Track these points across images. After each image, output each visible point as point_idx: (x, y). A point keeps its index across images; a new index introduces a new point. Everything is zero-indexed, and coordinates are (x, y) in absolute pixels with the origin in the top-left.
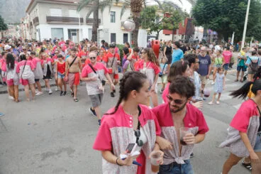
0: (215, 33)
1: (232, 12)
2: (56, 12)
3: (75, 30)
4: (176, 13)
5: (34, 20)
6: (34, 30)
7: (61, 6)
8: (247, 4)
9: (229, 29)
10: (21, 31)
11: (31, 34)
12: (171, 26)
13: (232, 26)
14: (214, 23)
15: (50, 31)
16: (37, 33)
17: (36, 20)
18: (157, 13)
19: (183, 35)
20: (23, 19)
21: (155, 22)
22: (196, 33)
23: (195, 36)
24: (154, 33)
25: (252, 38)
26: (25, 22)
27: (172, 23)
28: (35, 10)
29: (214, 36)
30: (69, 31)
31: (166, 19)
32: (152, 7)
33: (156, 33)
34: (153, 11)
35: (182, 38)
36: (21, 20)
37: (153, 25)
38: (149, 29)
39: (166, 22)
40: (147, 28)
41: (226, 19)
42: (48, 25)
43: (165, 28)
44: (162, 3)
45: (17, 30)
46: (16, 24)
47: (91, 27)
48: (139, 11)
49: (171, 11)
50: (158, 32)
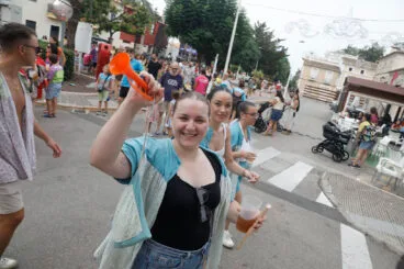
0: (195, 51)
1: (217, 27)
8: (234, 20)
9: (212, 48)
12: (132, 29)
13: (216, 44)
14: (193, 36)
19: (150, 47)
21: (109, 17)
22: (169, 46)
23: (168, 51)
25: (239, 68)
27: (135, 24)
29: (193, 55)
31: (127, 16)
33: (109, 34)
37: (104, 20)
41: (209, 34)
49: (135, 5)
50: (112, 34)
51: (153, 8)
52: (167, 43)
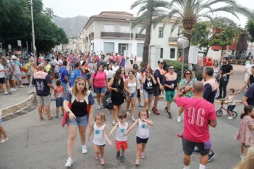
3: (125, 44)
4: (228, 29)
5: (90, 35)
6: (89, 44)
7: (114, 23)
10: (77, 45)
11: (86, 47)
15: (102, 45)
16: (92, 46)
17: (92, 35)
18: (207, 29)
20: (81, 34)
26: (81, 37)
28: (91, 26)
30: (120, 45)
32: (203, 23)
34: (204, 27)
36: (79, 35)
38: (199, 45)
39: (217, 38)
40: (197, 44)
42: (101, 40)
43: (215, 44)
44: (214, 19)
45: (74, 43)
46: (73, 38)
47: (143, 42)
48: (191, 28)
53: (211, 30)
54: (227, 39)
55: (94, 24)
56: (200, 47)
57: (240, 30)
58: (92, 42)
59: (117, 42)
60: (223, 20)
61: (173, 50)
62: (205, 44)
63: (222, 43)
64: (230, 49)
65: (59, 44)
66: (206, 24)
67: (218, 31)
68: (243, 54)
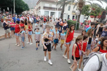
2: (47, 5)
3: (53, 12)
5: (39, 8)
7: (50, 3)
10: (34, 11)
11: (37, 13)
15: (44, 12)
16: (39, 12)
18: (89, 8)
19: (99, 19)
20: (35, 7)
24: (87, 17)
27: (96, 13)
30: (51, 12)
31: (93, 11)
32: (87, 5)
33: (88, 17)
35: (99, 20)
36: (34, 7)
37: (87, 13)
38: (85, 15)
39: (93, 12)
40: (84, 14)
42: (43, 10)
43: (92, 15)
44: (92, 4)
45: (32, 11)
46: (32, 9)
47: (61, 12)
48: (82, 7)
49: (96, 7)
50: (89, 16)
51: (102, 7)
52: (105, 17)
53: (91, 9)
54: (97, 13)
55: (41, 3)
56: (85, 16)
57: (103, 9)
58: (39, 10)
59: (50, 11)
60: (96, 4)
61: (74, 16)
62: (87, 15)
63: (95, 15)
64: (98, 18)
65: (25, 10)
66: (89, 6)
67: (94, 9)
68: (103, 20)
